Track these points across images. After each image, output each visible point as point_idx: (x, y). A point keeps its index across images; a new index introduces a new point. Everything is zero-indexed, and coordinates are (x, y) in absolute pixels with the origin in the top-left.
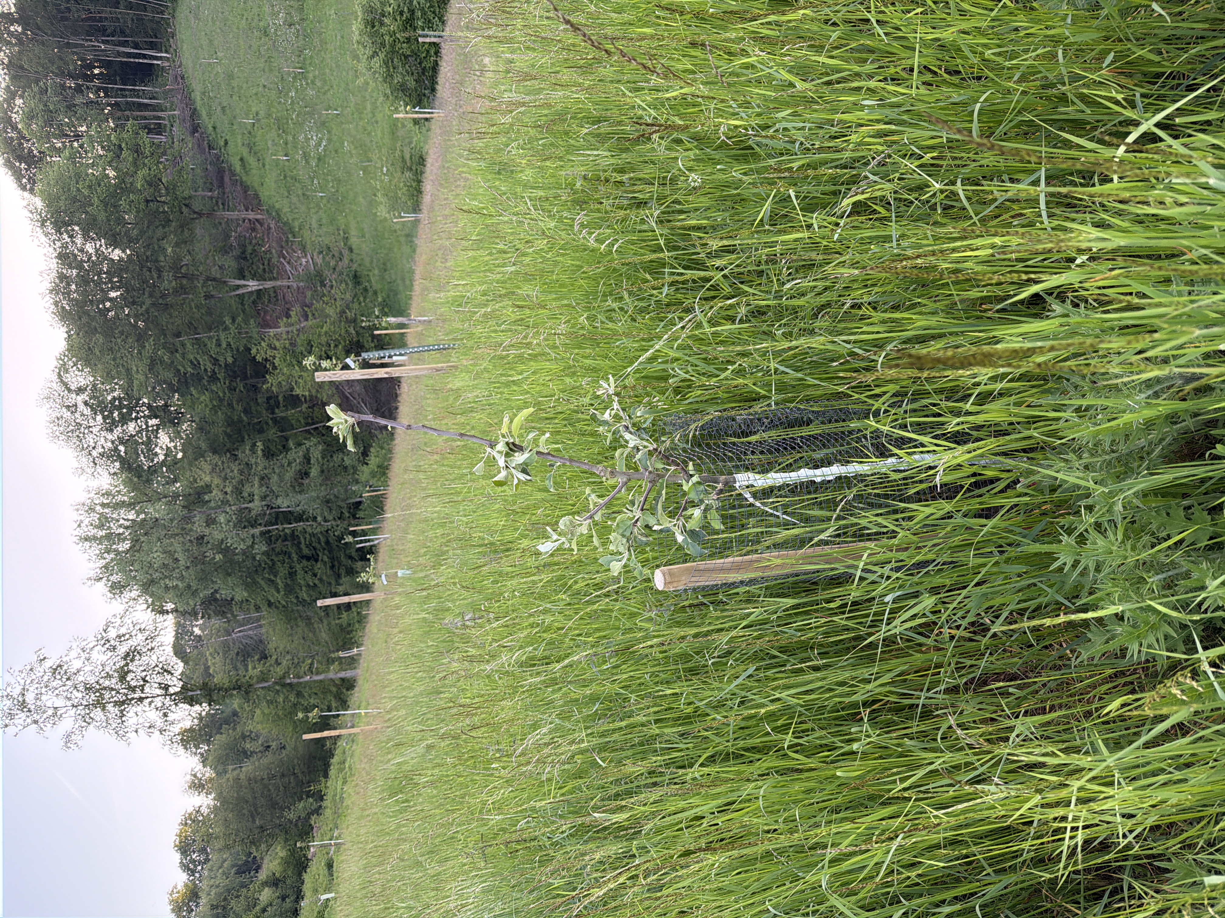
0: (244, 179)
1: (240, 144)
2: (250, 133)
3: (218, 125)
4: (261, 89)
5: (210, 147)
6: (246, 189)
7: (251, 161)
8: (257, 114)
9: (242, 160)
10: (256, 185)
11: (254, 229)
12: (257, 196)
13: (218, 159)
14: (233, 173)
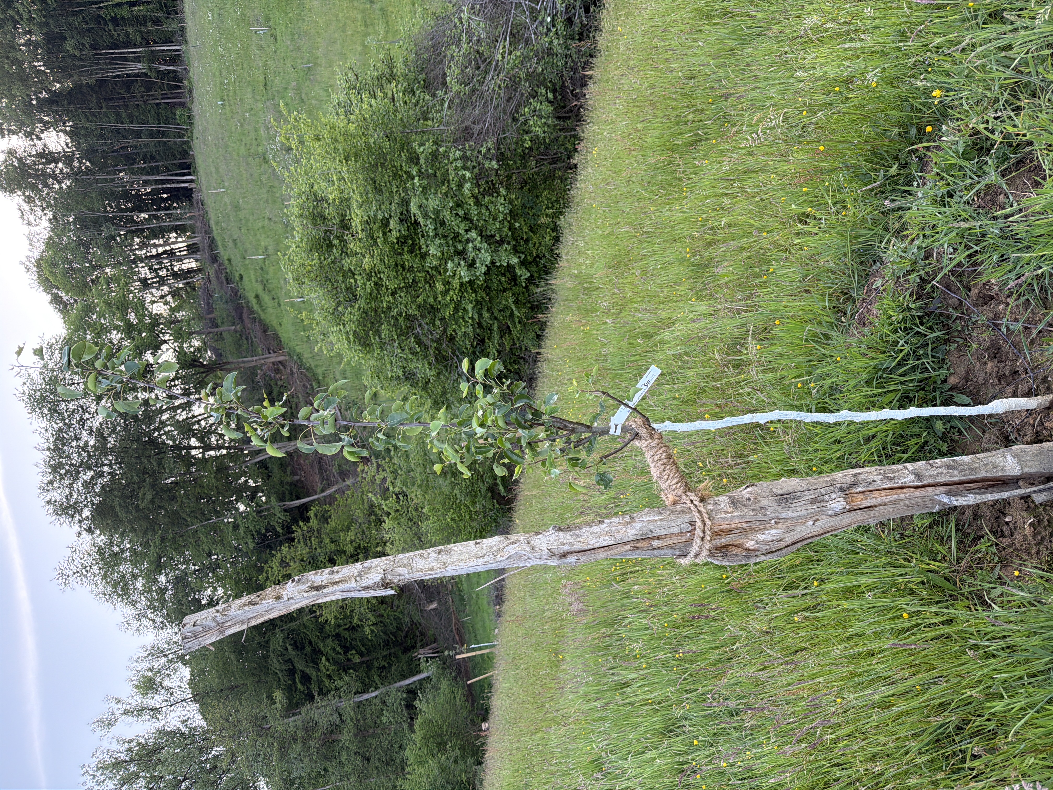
0: (263, 316)
1: (254, 281)
2: (262, 269)
3: (233, 257)
4: (266, 222)
5: (228, 281)
6: (265, 328)
7: (266, 298)
8: (266, 249)
9: (257, 297)
10: (275, 323)
11: (277, 371)
12: (276, 336)
13: (236, 295)
14: (251, 311)
